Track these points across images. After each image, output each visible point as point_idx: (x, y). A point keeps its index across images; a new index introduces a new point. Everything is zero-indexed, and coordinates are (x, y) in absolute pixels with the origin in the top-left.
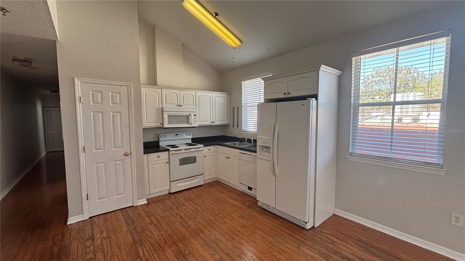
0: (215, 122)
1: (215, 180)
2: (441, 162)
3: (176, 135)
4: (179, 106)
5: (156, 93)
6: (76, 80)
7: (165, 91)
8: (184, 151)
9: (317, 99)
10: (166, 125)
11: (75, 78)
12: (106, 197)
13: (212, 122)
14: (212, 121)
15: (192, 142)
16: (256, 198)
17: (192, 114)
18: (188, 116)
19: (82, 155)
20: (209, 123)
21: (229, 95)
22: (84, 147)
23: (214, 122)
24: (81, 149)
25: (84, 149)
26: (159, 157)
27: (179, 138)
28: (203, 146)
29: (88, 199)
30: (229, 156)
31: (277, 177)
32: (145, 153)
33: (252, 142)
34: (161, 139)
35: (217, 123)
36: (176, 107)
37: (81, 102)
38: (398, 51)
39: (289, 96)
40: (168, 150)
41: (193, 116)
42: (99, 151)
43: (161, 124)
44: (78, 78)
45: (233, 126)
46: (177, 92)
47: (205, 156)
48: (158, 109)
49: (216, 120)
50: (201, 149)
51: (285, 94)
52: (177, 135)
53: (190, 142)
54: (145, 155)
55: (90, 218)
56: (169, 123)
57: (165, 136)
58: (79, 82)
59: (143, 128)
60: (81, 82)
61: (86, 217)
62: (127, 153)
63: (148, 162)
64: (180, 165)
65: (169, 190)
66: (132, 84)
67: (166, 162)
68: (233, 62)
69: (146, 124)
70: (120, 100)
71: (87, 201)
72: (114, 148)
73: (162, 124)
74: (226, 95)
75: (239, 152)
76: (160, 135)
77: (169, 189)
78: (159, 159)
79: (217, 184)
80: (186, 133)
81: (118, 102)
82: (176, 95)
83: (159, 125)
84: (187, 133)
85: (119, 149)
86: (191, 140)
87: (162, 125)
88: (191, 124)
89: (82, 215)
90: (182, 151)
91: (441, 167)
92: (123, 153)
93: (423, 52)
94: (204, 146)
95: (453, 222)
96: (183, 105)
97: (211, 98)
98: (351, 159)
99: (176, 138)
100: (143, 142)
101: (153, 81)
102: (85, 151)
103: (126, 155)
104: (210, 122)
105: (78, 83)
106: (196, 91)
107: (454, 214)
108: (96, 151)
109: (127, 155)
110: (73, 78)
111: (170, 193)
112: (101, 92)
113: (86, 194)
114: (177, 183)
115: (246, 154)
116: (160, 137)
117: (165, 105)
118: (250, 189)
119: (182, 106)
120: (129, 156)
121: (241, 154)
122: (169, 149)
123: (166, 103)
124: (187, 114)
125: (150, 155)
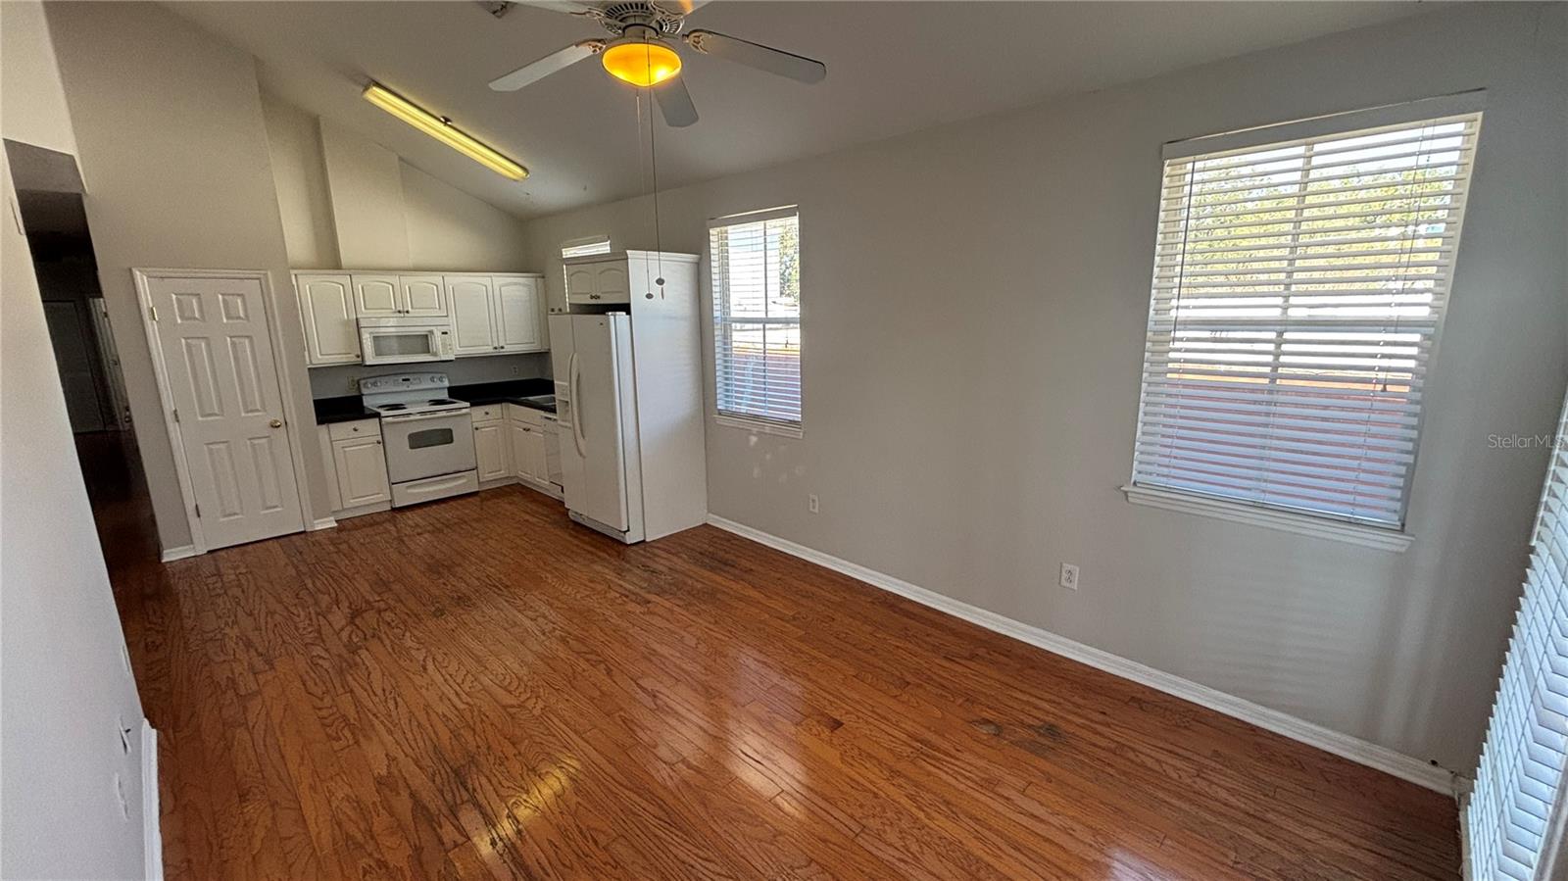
0: (506, 346)
1: (514, 481)
2: (798, 417)
3: (404, 380)
4: (399, 312)
5: (336, 285)
6: (137, 274)
7: (360, 281)
8: (418, 417)
9: (629, 312)
10: (370, 360)
11: (134, 270)
12: (238, 512)
13: (496, 348)
14: (496, 345)
15: (449, 396)
16: (563, 503)
17: (435, 331)
18: (427, 336)
19: (172, 426)
20: (488, 350)
21: (542, 280)
22: (176, 411)
23: (502, 348)
24: (169, 417)
25: (176, 416)
26: (355, 430)
27: (412, 387)
28: (468, 404)
29: (199, 516)
30: (529, 426)
31: (585, 458)
32: (320, 422)
34: (364, 391)
35: (509, 349)
36: (395, 315)
37: (154, 319)
39: (599, 302)
40: (377, 415)
41: (437, 333)
42: (209, 418)
43: (358, 357)
44: (141, 269)
46: (394, 279)
47: (477, 429)
48: (347, 323)
49: (508, 342)
50: (464, 411)
51: (592, 297)
52: (408, 380)
53: (445, 395)
54: (320, 427)
55: (209, 552)
56: (376, 355)
57: (374, 384)
58: (145, 278)
59: (309, 369)
60: (148, 277)
61: (202, 550)
62: (276, 421)
63: (331, 442)
64: (412, 447)
65: (391, 501)
66: (269, 273)
67: (376, 441)
69: (320, 359)
70: (245, 310)
71: (198, 519)
72: (246, 413)
73: (362, 356)
74: (533, 279)
75: (541, 416)
76: (362, 382)
77: (390, 498)
78: (356, 434)
79: (517, 491)
80: (431, 375)
81: (242, 315)
82: (391, 287)
83: (352, 359)
84: (434, 376)
85: (256, 414)
86: (446, 391)
87: (360, 359)
88: (435, 354)
89: (192, 546)
90: (412, 418)
92: (268, 421)
94: (471, 406)
96: (410, 309)
97: (490, 288)
98: (722, 421)
99: (405, 388)
100: (314, 401)
101: (329, 259)
102: (180, 418)
103: (274, 426)
104: (491, 347)
105: (142, 280)
106: (443, 274)
108: (204, 419)
109: (277, 427)
110: (130, 270)
111: (394, 510)
112: (198, 294)
113: (194, 505)
114: (408, 487)
116: (362, 386)
117: (363, 313)
118: (562, 489)
119: (407, 312)
120: (282, 429)
121: (545, 420)
122: (379, 414)
123: (365, 308)
124: (422, 331)
125: (333, 426)
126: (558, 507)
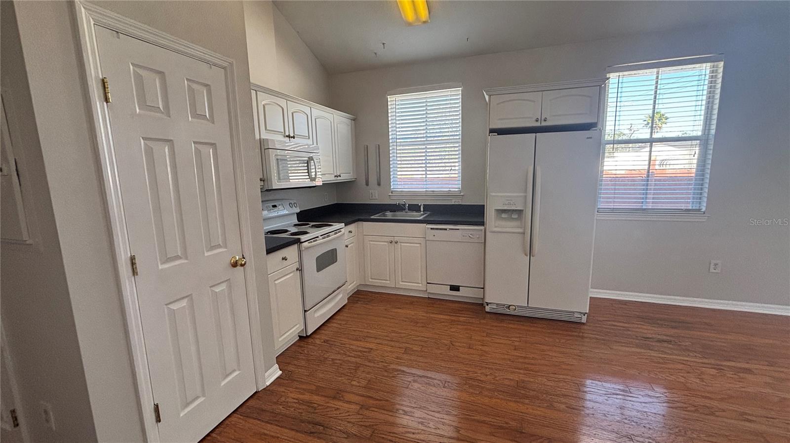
0: (341, 175)
3: (273, 206)
4: (288, 136)
6: (82, 11)
8: (322, 239)
10: (276, 183)
13: (336, 176)
14: (336, 174)
15: (299, 221)
17: (313, 157)
18: (308, 161)
20: (333, 179)
21: (354, 121)
22: (132, 258)
23: (339, 176)
24: (124, 269)
25: (133, 265)
26: (285, 259)
27: (279, 213)
30: (396, 239)
31: (533, 256)
33: (422, 209)
35: (342, 178)
36: (284, 139)
38: (658, 73)
39: (544, 124)
40: (298, 241)
41: (316, 162)
42: (172, 264)
43: (262, 180)
45: (367, 184)
46: (284, 103)
47: (347, 246)
49: (341, 172)
50: (342, 231)
51: (537, 120)
53: (296, 220)
56: (278, 179)
58: (93, 22)
64: (317, 271)
67: (295, 269)
68: (376, 54)
70: (211, 108)
72: (208, 251)
73: (264, 180)
74: (350, 120)
75: (428, 228)
77: (303, 328)
78: (285, 263)
82: (282, 110)
84: (291, 202)
85: (219, 250)
86: (296, 216)
88: (314, 180)
90: (318, 241)
91: (703, 213)
92: (228, 260)
93: (685, 78)
94: (345, 225)
95: (712, 270)
96: (294, 136)
97: (333, 125)
99: (275, 214)
102: (138, 269)
103: (235, 265)
104: (333, 176)
106: (312, 104)
107: (713, 262)
108: (166, 266)
111: (303, 338)
112: (163, 73)
115: (446, 229)
118: (455, 288)
119: (292, 137)
121: (433, 231)
122: (300, 239)
123: (266, 128)
124: (305, 156)
125: (270, 258)
126: (478, 308)
